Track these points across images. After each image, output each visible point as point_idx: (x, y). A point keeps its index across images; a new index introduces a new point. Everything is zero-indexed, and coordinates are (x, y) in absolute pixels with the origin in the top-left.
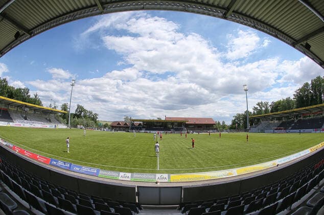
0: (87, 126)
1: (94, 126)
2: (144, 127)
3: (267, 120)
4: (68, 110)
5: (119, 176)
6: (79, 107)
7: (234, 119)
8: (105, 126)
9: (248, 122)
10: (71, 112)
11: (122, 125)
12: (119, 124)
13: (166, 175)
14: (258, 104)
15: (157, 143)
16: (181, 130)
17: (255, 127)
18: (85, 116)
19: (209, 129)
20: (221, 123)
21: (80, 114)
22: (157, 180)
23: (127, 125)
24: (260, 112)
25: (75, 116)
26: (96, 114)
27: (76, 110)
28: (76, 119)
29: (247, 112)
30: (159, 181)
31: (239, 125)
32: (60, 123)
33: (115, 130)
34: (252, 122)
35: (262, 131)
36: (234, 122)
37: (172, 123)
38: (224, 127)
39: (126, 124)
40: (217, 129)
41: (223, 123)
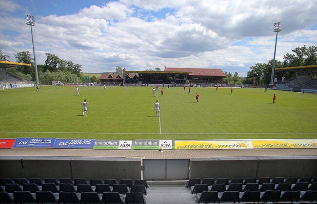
0: (67, 81)
1: (78, 81)
2: (140, 80)
3: (309, 74)
4: (32, 61)
5: (118, 145)
6: (50, 57)
7: (251, 70)
8: (93, 80)
9: (272, 75)
10: (37, 64)
11: (114, 78)
12: (110, 77)
13: (169, 142)
14: (296, 50)
15: (157, 101)
16: (184, 82)
17: (285, 83)
18: (62, 69)
19: (217, 83)
20: (233, 75)
21: (55, 66)
22: (160, 147)
23: (120, 77)
24: (296, 62)
25: (44, 68)
26: (78, 66)
27: (47, 62)
28: (48, 72)
29: (274, 62)
30: (163, 148)
31: (258, 78)
32: (21, 80)
33: (107, 84)
34: (279, 75)
35: (296, 89)
36: (251, 75)
37: (173, 75)
38: (236, 79)
39: (118, 77)
40: (227, 83)
41: (236, 74)
